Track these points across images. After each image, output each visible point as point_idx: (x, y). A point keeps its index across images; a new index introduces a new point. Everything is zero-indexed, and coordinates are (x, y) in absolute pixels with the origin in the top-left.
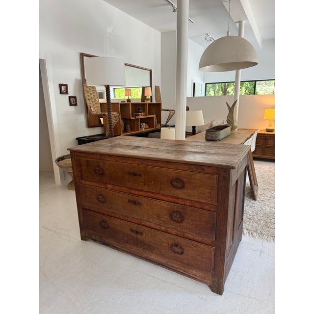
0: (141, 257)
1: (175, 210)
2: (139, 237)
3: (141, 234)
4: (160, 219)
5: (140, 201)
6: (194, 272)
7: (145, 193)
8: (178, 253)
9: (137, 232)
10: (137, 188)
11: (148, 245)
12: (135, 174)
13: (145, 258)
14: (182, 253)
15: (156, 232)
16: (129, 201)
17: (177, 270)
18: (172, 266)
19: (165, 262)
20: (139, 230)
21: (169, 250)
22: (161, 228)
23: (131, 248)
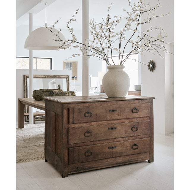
1: (134, 125)
2: (114, 150)
3: (115, 147)
4: (127, 133)
5: (115, 126)
6: (142, 157)
7: (117, 121)
8: (135, 149)
9: (113, 148)
10: (114, 119)
12: (113, 111)
14: (137, 148)
15: (124, 142)
16: (109, 129)
17: (134, 160)
18: (131, 160)
19: (127, 159)
21: (131, 150)
22: (126, 139)
23: (107, 162)
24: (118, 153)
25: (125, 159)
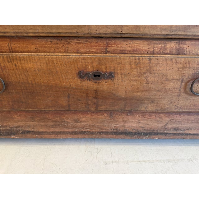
0: (101, 133)
2: (104, 85)
3: (111, 76)
9: (97, 76)
11: (125, 99)
13: (111, 133)
15: (154, 61)
17: (186, 132)
18: (175, 129)
19: (160, 125)
20: (103, 69)
21: (179, 96)
22: (165, 49)
23: (76, 121)
24: (120, 99)
25: (149, 123)
